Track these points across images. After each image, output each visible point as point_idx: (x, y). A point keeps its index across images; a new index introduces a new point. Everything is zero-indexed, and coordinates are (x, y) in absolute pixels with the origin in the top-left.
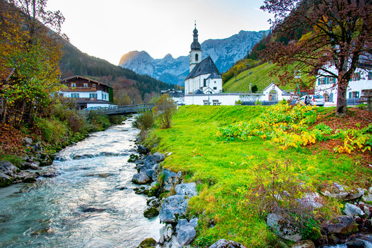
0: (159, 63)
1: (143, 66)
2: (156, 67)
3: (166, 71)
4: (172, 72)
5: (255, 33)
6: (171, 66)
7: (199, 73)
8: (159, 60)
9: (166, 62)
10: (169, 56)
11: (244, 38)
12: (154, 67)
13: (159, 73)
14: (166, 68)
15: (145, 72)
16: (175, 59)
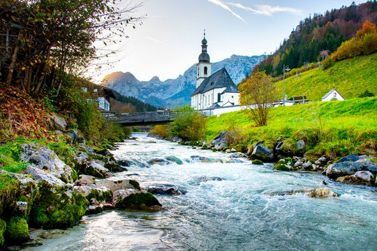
0: (145, 86)
1: (127, 88)
2: (142, 90)
3: (153, 94)
4: (159, 95)
5: (247, 58)
6: (158, 89)
7: (212, 87)
8: (145, 83)
9: (152, 84)
10: (156, 79)
11: (236, 63)
12: (139, 90)
13: (145, 97)
14: (152, 91)
15: (130, 95)
16: (163, 83)
